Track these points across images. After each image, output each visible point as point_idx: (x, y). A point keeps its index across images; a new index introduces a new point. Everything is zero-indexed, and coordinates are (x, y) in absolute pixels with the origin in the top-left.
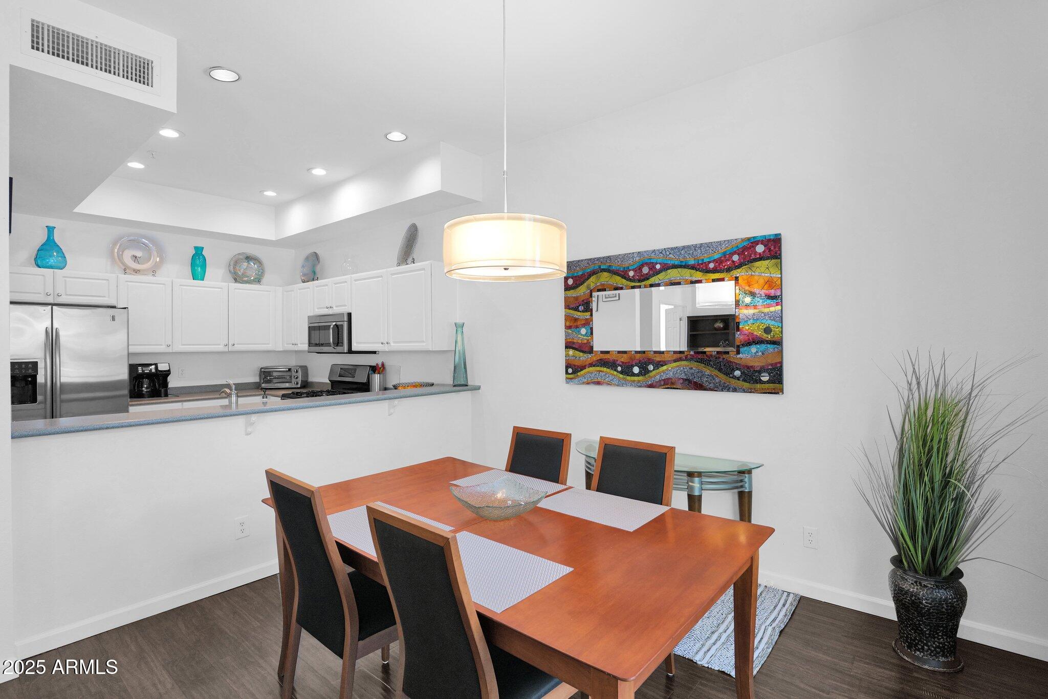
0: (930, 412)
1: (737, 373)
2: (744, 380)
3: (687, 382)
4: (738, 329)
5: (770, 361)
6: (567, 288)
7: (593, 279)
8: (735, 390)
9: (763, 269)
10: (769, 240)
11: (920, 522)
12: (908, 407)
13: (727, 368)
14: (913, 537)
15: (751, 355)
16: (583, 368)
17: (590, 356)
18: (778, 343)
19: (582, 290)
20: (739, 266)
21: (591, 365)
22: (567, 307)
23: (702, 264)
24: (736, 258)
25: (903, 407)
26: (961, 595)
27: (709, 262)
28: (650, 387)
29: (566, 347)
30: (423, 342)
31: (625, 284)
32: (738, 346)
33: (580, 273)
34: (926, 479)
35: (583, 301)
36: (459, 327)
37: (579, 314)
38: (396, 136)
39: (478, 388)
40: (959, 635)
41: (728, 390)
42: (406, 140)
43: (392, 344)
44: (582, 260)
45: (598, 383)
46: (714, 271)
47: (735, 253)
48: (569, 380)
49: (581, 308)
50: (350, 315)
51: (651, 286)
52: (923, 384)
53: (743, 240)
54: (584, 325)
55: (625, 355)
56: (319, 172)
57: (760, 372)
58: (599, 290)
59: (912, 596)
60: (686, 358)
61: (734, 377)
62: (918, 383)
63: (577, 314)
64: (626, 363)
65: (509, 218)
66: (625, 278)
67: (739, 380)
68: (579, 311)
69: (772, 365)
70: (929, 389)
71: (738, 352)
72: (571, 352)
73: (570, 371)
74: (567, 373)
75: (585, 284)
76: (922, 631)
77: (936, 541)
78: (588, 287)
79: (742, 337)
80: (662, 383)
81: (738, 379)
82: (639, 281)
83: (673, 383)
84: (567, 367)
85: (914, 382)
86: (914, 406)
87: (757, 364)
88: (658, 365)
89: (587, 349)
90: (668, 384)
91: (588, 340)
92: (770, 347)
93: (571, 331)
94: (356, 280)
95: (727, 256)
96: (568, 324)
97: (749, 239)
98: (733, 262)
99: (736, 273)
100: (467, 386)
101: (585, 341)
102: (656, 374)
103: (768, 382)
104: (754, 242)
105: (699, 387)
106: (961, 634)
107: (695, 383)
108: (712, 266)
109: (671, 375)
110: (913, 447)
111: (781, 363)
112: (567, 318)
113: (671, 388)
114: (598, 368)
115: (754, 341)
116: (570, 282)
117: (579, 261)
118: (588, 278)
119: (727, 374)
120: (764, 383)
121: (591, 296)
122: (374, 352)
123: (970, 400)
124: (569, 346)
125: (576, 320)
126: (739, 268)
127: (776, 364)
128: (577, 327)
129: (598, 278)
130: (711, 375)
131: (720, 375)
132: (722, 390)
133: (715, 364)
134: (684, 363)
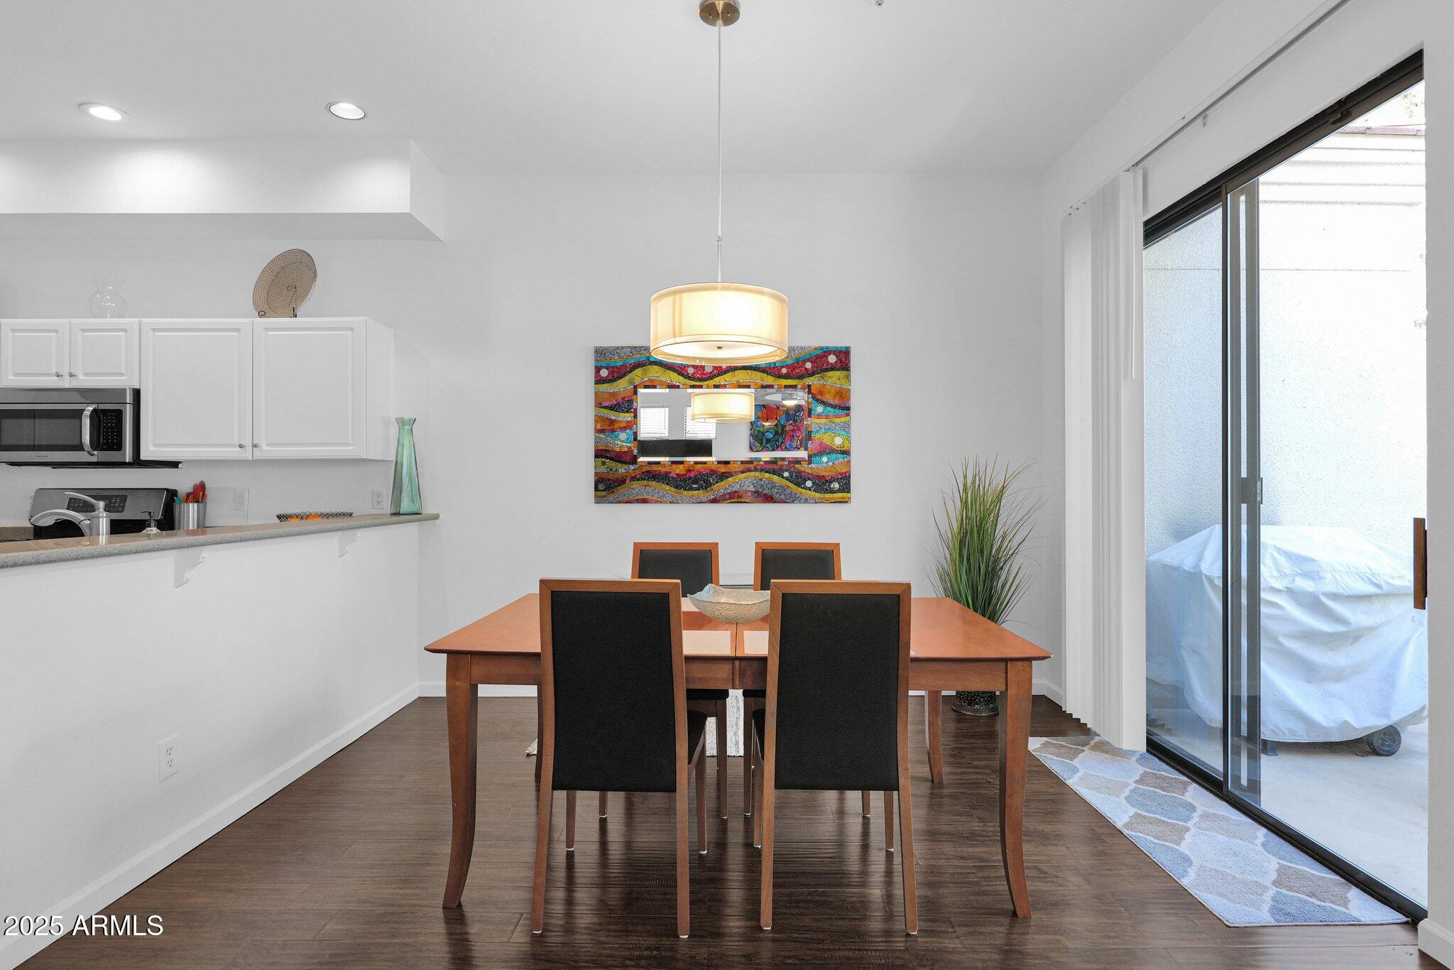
1: (809, 484)
2: (815, 491)
3: (756, 494)
4: (810, 440)
5: (839, 471)
6: (599, 381)
7: (638, 372)
8: (806, 501)
9: (834, 380)
10: (841, 352)
13: (799, 479)
15: (822, 465)
16: (622, 482)
17: (632, 467)
18: (846, 453)
19: (622, 386)
20: (812, 374)
21: (634, 479)
22: (599, 405)
23: (774, 368)
24: (809, 365)
27: (782, 367)
28: (713, 502)
29: (596, 457)
30: (348, 446)
31: (683, 382)
32: (810, 457)
33: (620, 364)
35: (623, 398)
36: (406, 424)
37: (616, 414)
38: (347, 110)
39: (436, 517)
41: (800, 502)
42: (363, 120)
43: (265, 448)
44: (622, 348)
45: (644, 501)
46: (786, 377)
47: (808, 360)
48: (599, 500)
49: (620, 407)
50: (137, 393)
51: (716, 386)
53: (816, 349)
54: (624, 429)
55: (682, 466)
56: (105, 113)
57: (830, 482)
58: (646, 387)
60: (755, 468)
61: (806, 488)
63: (612, 415)
64: (682, 475)
66: (683, 375)
67: (810, 490)
68: (616, 411)
69: (841, 474)
71: (810, 463)
72: (604, 463)
73: (601, 487)
74: (596, 489)
75: (627, 378)
78: (631, 382)
79: (813, 447)
80: (727, 497)
82: (701, 380)
83: (740, 497)
84: (597, 484)
87: (828, 473)
88: (724, 476)
89: (628, 459)
90: (735, 497)
91: (630, 448)
92: (841, 458)
93: (604, 436)
94: (155, 330)
95: (799, 363)
96: (599, 427)
97: (822, 348)
98: (806, 369)
99: (809, 381)
100: (420, 514)
101: (626, 449)
102: (721, 487)
103: (838, 491)
104: (826, 352)
105: (768, 499)
107: (765, 495)
108: (784, 371)
109: (737, 487)
111: (849, 473)
112: (598, 419)
113: (738, 502)
114: (644, 483)
115: (824, 450)
116: (604, 373)
117: (618, 348)
118: (631, 371)
119: (798, 485)
120: (834, 492)
121: (635, 392)
122: (174, 464)
124: (600, 454)
125: (612, 422)
126: (811, 376)
127: (845, 473)
128: (613, 431)
129: (644, 373)
130: (782, 487)
131: (792, 485)
132: (793, 502)
133: (786, 474)
134: (753, 473)
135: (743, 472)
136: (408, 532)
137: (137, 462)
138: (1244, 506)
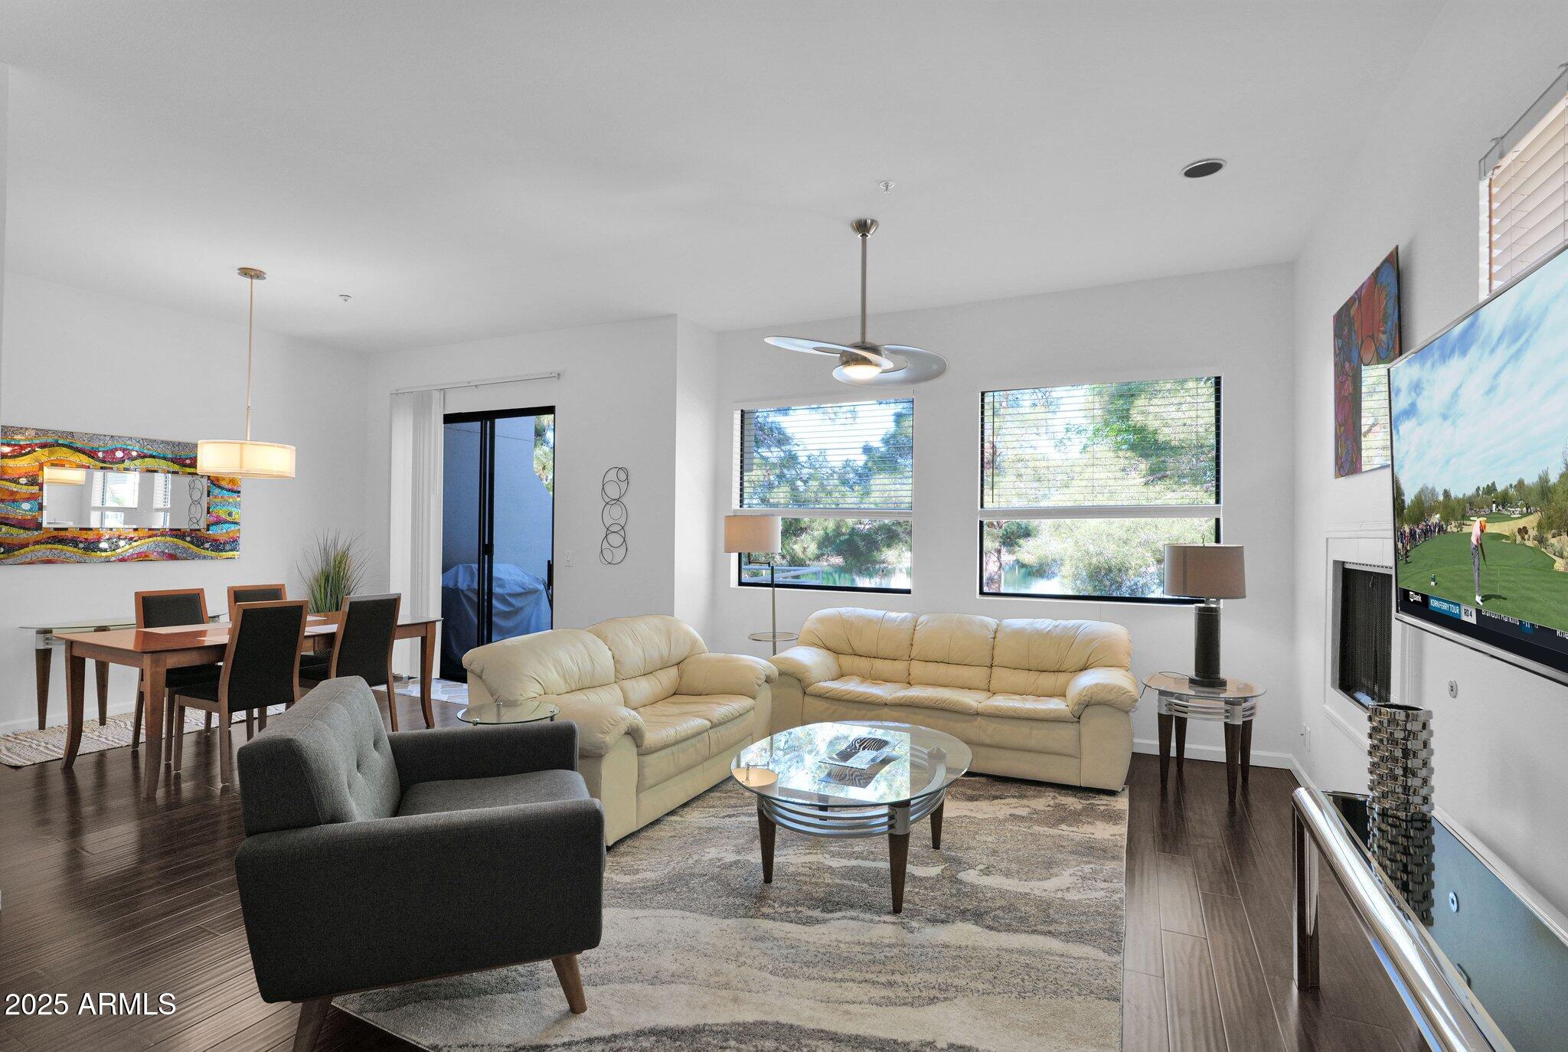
1: (208, 545)
3: (162, 554)
4: (208, 512)
7: (45, 451)
13: (199, 541)
15: (217, 532)
16: (24, 546)
17: (36, 533)
18: (238, 524)
19: (25, 462)
21: (39, 542)
23: (179, 459)
27: (186, 459)
28: (121, 561)
31: (94, 464)
32: (208, 526)
33: (24, 443)
35: (27, 473)
37: (19, 487)
41: (199, 559)
45: (51, 562)
49: (23, 481)
51: (125, 470)
54: (28, 500)
55: (90, 532)
57: (224, 544)
58: (52, 465)
60: (161, 534)
61: (205, 549)
63: (14, 486)
64: (91, 539)
66: (94, 459)
67: (209, 550)
68: (19, 484)
69: (232, 538)
71: (208, 530)
75: (32, 456)
78: (36, 460)
79: (211, 519)
80: (136, 556)
82: (111, 463)
87: (222, 538)
88: (132, 540)
89: (31, 526)
90: (142, 556)
91: (35, 517)
92: (231, 525)
101: (30, 518)
105: (172, 557)
107: (170, 554)
108: (188, 462)
111: (238, 537)
113: (147, 561)
114: (48, 545)
115: (219, 521)
118: (37, 450)
119: (198, 546)
120: (227, 551)
125: (13, 493)
127: (235, 537)
128: (14, 501)
129: (53, 452)
130: (184, 548)
131: (192, 546)
132: (193, 559)
133: (188, 539)
134: (159, 538)
135: (149, 537)
138: (486, 556)
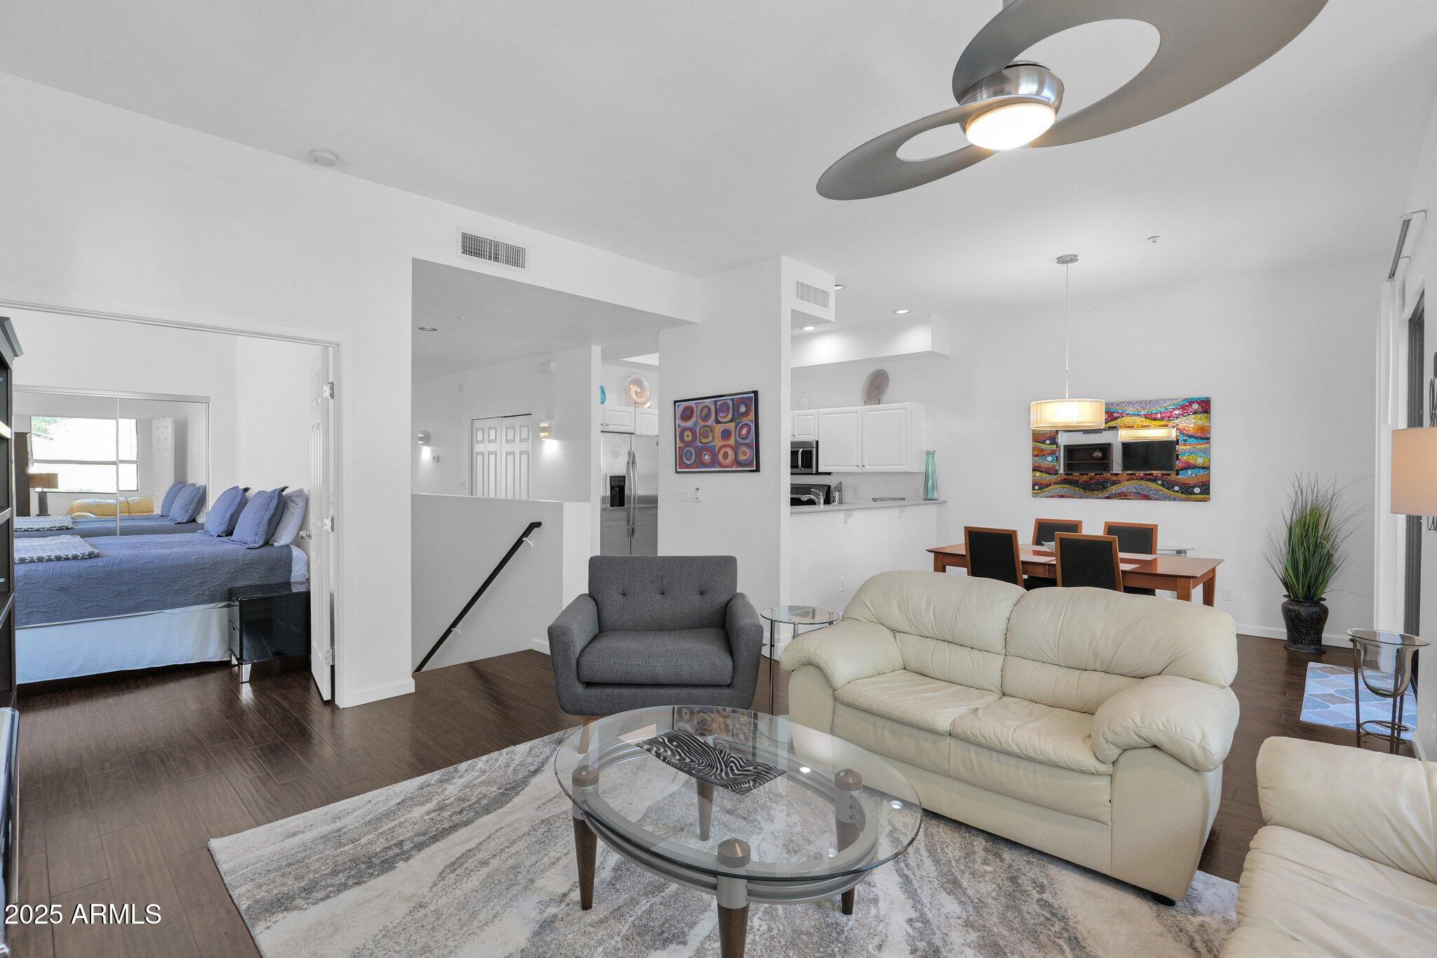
0: (1308, 508)
2: (1182, 493)
3: (1137, 494)
4: (1178, 459)
5: (1201, 480)
8: (1174, 499)
9: (1198, 420)
10: (1202, 401)
11: (1301, 568)
12: (1295, 505)
13: (1169, 486)
14: (1297, 578)
15: (1187, 476)
16: (1049, 485)
17: (1055, 476)
21: (1056, 483)
22: (1035, 440)
23: (1151, 414)
24: (1177, 411)
25: (1292, 506)
26: (1325, 611)
27: (1157, 413)
28: (1108, 499)
29: (1033, 470)
30: (903, 465)
32: (1178, 470)
34: (1305, 544)
35: (1050, 436)
36: (930, 454)
37: (1046, 446)
39: (945, 501)
40: (1323, 643)
41: (1169, 500)
43: (867, 467)
45: (1063, 497)
46: (1160, 419)
47: (1176, 408)
48: (1035, 495)
49: (1048, 442)
50: (817, 442)
51: (1110, 428)
52: (1304, 492)
53: (1182, 399)
54: (1050, 454)
55: (1085, 475)
57: (1193, 487)
59: (1296, 611)
60: (1138, 477)
61: (1175, 491)
62: (1302, 492)
63: (1043, 446)
64: (1086, 481)
65: (1070, 401)
68: (1046, 444)
70: (1308, 495)
71: (1177, 474)
72: (1038, 474)
73: (1037, 487)
74: (1033, 489)
76: (1302, 632)
77: (1310, 578)
79: (1180, 464)
80: (1117, 495)
81: (1177, 492)
83: (1125, 496)
84: (1034, 485)
85: (1299, 491)
86: (1299, 505)
87: (1191, 482)
88: (1115, 483)
89: (1052, 472)
90: (1122, 496)
91: (1053, 465)
92: (1202, 472)
93: (1038, 459)
94: (824, 414)
95: (1169, 410)
96: (1035, 453)
97: (1186, 398)
99: (1177, 422)
100: (937, 499)
101: (1051, 466)
102: (1113, 489)
103: (1199, 494)
104: (1190, 401)
105: (1147, 497)
106: (1324, 643)
107: (1144, 495)
108: (1158, 416)
109: (1123, 490)
110: (1297, 531)
111: (1209, 481)
112: (1034, 449)
113: (1125, 499)
114: (1063, 486)
115: (1188, 466)
119: (1169, 489)
120: (1196, 494)
122: (829, 474)
123: (1332, 501)
124: (1035, 469)
125: (1042, 450)
128: (1043, 455)
130: (1156, 490)
131: (1164, 489)
132: (1164, 500)
133: (1160, 482)
134: (1135, 481)
135: (1128, 480)
136: (931, 509)
137: (818, 473)
